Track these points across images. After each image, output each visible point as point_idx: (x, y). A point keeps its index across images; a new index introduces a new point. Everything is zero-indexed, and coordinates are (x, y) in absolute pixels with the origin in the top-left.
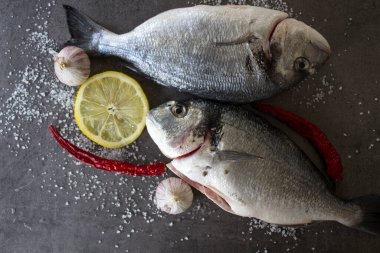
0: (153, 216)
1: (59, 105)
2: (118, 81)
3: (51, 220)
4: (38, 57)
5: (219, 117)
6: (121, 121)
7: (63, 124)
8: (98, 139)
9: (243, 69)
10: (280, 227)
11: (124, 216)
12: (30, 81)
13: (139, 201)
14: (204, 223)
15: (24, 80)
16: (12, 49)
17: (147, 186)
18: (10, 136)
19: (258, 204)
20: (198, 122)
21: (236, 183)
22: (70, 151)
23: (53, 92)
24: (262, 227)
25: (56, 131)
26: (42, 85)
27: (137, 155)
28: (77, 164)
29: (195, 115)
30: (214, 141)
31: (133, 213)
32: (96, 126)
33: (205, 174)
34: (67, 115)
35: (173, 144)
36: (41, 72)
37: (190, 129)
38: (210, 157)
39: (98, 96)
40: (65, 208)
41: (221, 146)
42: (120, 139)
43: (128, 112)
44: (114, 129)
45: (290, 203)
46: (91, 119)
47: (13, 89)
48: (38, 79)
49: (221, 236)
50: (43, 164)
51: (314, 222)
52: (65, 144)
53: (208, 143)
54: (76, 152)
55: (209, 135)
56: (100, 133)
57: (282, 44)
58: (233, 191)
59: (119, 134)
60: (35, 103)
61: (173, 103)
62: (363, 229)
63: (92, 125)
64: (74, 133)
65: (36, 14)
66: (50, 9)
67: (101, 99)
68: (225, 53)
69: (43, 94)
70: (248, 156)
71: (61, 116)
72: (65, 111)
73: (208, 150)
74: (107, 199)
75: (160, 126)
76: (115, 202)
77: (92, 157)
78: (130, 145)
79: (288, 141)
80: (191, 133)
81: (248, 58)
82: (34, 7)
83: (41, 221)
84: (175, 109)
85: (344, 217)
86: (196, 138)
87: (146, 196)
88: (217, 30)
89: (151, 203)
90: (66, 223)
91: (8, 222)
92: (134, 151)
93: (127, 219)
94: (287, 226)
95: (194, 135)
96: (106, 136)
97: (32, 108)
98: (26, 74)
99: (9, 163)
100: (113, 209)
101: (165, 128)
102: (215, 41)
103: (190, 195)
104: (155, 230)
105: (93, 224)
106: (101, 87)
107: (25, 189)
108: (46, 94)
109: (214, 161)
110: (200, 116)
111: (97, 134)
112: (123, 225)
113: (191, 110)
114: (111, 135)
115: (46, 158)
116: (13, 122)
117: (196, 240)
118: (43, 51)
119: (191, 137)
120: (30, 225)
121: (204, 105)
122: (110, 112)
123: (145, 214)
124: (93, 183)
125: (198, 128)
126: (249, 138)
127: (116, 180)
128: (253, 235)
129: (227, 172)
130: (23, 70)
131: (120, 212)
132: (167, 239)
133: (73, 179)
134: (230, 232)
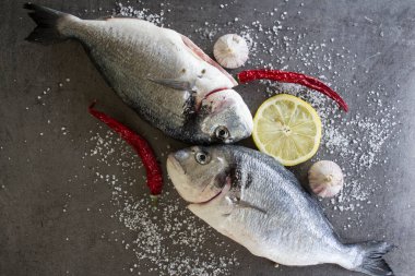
0: (253, 27)
1: (340, 131)
3: (347, 25)
4: (359, 177)
5: (186, 123)
6: (277, 120)
7: (337, 114)
8: (298, 101)
10: (134, 16)
11: (280, 27)
12: (367, 154)
13: (267, 41)
14: (206, 20)
15: (373, 155)
16: (383, 184)
17: (258, 55)
18: (385, 103)
20: (206, 120)
22: (328, 89)
23: (346, 144)
24: (151, 16)
25: (342, 107)
26: (356, 150)
27: (268, 84)
28: (323, 77)
29: (208, 127)
30: (192, 101)
31: (272, 30)
32: (301, 114)
33: (204, 72)
34: (333, 122)
36: (357, 162)
37: (214, 114)
39: (301, 142)
40: (335, 36)
41: (186, 95)
43: (272, 129)
44: (283, 112)
46: (305, 119)
47: (383, 147)
48: (360, 156)
49: (190, 8)
50: (355, 77)
52: (334, 95)
53: (199, 100)
54: (323, 89)
56: (296, 107)
59: (278, 107)
60: (362, 134)
62: (57, 12)
63: (304, 115)
64: (327, 105)
65: (362, 218)
66: (348, 222)
67: (296, 138)
69: (355, 142)
71: (338, 121)
72: (334, 125)
73: (199, 93)
74: (295, 44)
76: (289, 41)
78: (274, 95)
80: (213, 110)
83: (356, 24)
85: (75, 23)
86: (209, 105)
87: (260, 46)
89: (254, 39)
91: (387, 24)
92: (270, 88)
93: (277, 25)
94: (128, 17)
95: (210, 108)
96: (290, 105)
97: (365, 129)
98: (370, 161)
99: (385, 78)
100: (291, 34)
103: (216, 52)
104: (251, 14)
105: (309, 21)
106: (299, 150)
107: (371, 54)
108: (352, 142)
110: (203, 126)
111: (299, 106)
112: (281, 20)
113: (211, 133)
114: (286, 107)
116: (383, 116)
117: (213, 4)
118: (355, 183)
119: (214, 106)
122: (288, 128)
123: (261, 29)
124: (309, 59)
125: (206, 115)
126: (160, 101)
127: (287, 61)
128: (160, 8)
129: (184, 71)
130: (374, 165)
131: (283, 31)
132: (240, 6)
133: (327, 63)
134: (181, 11)
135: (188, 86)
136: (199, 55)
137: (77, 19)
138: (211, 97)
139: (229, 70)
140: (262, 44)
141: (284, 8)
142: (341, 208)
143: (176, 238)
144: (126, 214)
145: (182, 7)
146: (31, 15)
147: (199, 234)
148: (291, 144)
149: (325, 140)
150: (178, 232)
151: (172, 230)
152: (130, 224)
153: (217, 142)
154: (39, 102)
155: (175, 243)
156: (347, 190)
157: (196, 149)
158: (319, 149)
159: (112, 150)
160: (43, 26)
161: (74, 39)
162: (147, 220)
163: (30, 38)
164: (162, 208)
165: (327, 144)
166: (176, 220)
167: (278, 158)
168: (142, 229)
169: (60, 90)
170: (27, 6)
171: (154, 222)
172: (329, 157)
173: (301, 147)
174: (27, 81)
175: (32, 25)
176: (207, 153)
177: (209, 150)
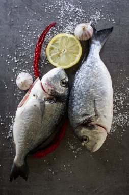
0: (15, 72)
1: (66, 26)
2: (78, 54)
4: (88, 16)
5: (61, 101)
6: (59, 56)
7: (57, 28)
9: (83, 112)
10: (12, 130)
11: (15, 58)
12: (77, 12)
13: (22, 65)
14: (13, 95)
15: (77, 9)
16: (92, 3)
17: (29, 68)
18: (51, 4)
19: (21, 120)
20: (58, 92)
21: (30, 110)
22: (44, 32)
23: (72, 23)
24: (12, 122)
25: (54, 25)
26: (75, 18)
27: (43, 63)
28: (39, 36)
30: (49, 99)
31: (17, 62)
32: (56, 44)
33: (34, 96)
34: (61, 30)
35: (47, 80)
36: (81, 17)
37: (55, 88)
38: (42, 98)
39: (70, 44)
40: (18, 30)
41: (47, 103)
42: (50, 55)
43: (63, 58)
44: (55, 52)
45: (22, 135)
46: (59, 42)
47: (73, 4)
48: (78, 16)
49: (8, 103)
50: (38, 20)
51: (15, 145)
52: (47, 29)
53: (48, 96)
54: (44, 35)
55: (52, 97)
56: (53, 46)
57: (95, 131)
58: (27, 109)
59: (52, 55)
60: (67, 15)
61: (67, 80)
62: (13, 166)
64: (53, 34)
65: (108, 14)
66: (111, 21)
67: (69, 46)
68: (91, 104)
69: (71, 18)
70: (43, 116)
71: (61, 27)
72: (63, 29)
73: (45, 97)
74: (23, 50)
75: (56, 74)
76: (22, 54)
77: (42, 42)
78: (48, 60)
79: (50, 133)
80: (52, 89)
81: (88, 115)
82: (112, 13)
83: (12, 20)
84: (64, 81)
86: (50, 91)
87: (25, 68)
88: (101, 100)
89: (22, 71)
90: (12, 31)
91: (11, 4)
92: (45, 62)
93: (14, 60)
95: (52, 90)
96: (52, 49)
97: (64, 13)
98: (80, 10)
99: (38, 3)
100: (18, 53)
101: (55, 76)
102: (96, 99)
103: (25, 89)
104: (9, 73)
105: (12, 44)
106: (74, 45)
107: (26, 12)
108: (71, 20)
109: (40, 100)
110: (61, 93)
111: (53, 44)
112: (11, 58)
113: (64, 88)
114: (52, 51)
115: (41, 21)
116: (58, 4)
117: (5, 92)
118: (91, 18)
119: (51, 89)
120: (10, 14)
121: (66, 94)
122: (63, 50)
123: (17, 68)
124: (30, 43)
125: (55, 92)
126: (51, 115)
127: (31, 54)
128: (8, 117)
129: (35, 106)
130: (82, 8)
131: (17, 57)
132: (5, 78)
133: (32, 34)
134: (10, 107)
135: (42, 103)
138: (46, 90)
141: (5, 56)
143: (120, 107)
145: (8, 108)
147: (118, 96)
148: (71, 49)
150: (117, 106)
152: (113, 130)
154: (56, 174)
155: (122, 108)
160: (20, 173)
161: (26, 159)
163: (26, 178)
168: (116, 124)
169: (50, 164)
170: (11, 180)
173: (73, 44)
174: (46, 180)
175: (20, 178)
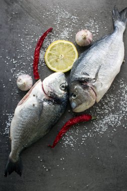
0: (14, 72)
1: (62, 31)
3: (12, 29)
4: (83, 23)
5: (59, 103)
7: (54, 33)
8: (48, 51)
10: (9, 127)
12: (72, 19)
13: (20, 66)
14: (11, 94)
15: (73, 16)
16: (86, 12)
17: (27, 70)
18: (49, 11)
20: (57, 94)
22: (42, 37)
23: (68, 29)
24: (9, 119)
25: (51, 30)
26: (70, 24)
27: (40, 65)
28: (36, 40)
29: (61, 93)
31: (15, 64)
32: (54, 50)
34: (57, 35)
36: (76, 24)
38: (41, 98)
39: (67, 50)
40: (18, 35)
41: (45, 104)
42: (49, 61)
43: (61, 63)
44: (53, 58)
45: (19, 131)
47: (69, 12)
48: (73, 23)
49: (5, 102)
50: (37, 25)
52: (45, 34)
53: (47, 98)
54: (42, 39)
55: (51, 99)
56: (51, 52)
60: (63, 21)
61: (67, 84)
62: (8, 162)
63: (54, 48)
64: (50, 38)
65: (102, 22)
66: (104, 28)
67: (65, 52)
69: (67, 25)
70: (40, 115)
71: (57, 33)
72: (59, 34)
73: (44, 98)
74: (22, 53)
76: (20, 56)
78: (45, 62)
82: (104, 21)
83: (12, 25)
87: (22, 69)
89: (19, 72)
90: (11, 35)
91: (12, 10)
92: (42, 64)
93: (13, 61)
94: (10, 130)
95: (51, 92)
96: (50, 54)
97: (61, 20)
98: (76, 18)
99: (37, 11)
100: (17, 55)
103: (25, 89)
104: (8, 73)
105: (11, 47)
109: (39, 100)
112: (10, 59)
113: (63, 92)
115: (39, 26)
116: (55, 12)
117: (3, 91)
118: (86, 25)
120: (11, 20)
122: (60, 56)
123: (15, 69)
124: (28, 46)
127: (29, 56)
128: (5, 115)
130: (77, 16)
131: (16, 58)
132: (4, 78)
133: (30, 38)
134: (7, 106)
135: (41, 103)
136: (26, 97)
137: (11, 153)
138: (46, 92)
139: (34, 83)
140: (21, 68)
141: (5, 58)
142: (97, 31)
143: (111, 108)
144: (100, 131)
145: (5, 106)
146: (10, 174)
147: (109, 97)
148: (68, 54)
149: (66, 39)
150: (108, 106)
151: (108, 110)
152: (105, 129)
153: (67, 89)
154: (49, 170)
155: (113, 108)
156: (89, 28)
157: (70, 99)
158: (70, 41)
159: (71, 137)
160: (15, 168)
162: (103, 121)
163: (20, 174)
164: (98, 114)
165: (68, 37)
166: (103, 108)
167: (75, 60)
168: (107, 123)
169: (44, 161)
170: (6, 175)
171: (104, 118)
172: (74, 37)
173: (69, 49)
174: (40, 176)
175: (14, 173)
176: (73, 94)
177: (71, 93)
